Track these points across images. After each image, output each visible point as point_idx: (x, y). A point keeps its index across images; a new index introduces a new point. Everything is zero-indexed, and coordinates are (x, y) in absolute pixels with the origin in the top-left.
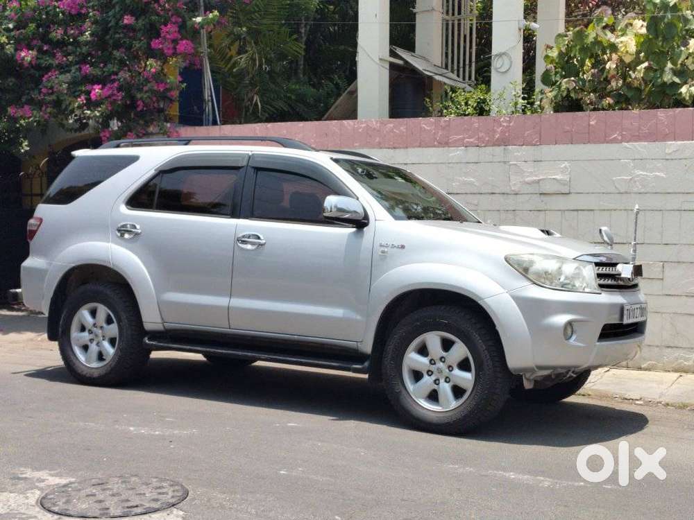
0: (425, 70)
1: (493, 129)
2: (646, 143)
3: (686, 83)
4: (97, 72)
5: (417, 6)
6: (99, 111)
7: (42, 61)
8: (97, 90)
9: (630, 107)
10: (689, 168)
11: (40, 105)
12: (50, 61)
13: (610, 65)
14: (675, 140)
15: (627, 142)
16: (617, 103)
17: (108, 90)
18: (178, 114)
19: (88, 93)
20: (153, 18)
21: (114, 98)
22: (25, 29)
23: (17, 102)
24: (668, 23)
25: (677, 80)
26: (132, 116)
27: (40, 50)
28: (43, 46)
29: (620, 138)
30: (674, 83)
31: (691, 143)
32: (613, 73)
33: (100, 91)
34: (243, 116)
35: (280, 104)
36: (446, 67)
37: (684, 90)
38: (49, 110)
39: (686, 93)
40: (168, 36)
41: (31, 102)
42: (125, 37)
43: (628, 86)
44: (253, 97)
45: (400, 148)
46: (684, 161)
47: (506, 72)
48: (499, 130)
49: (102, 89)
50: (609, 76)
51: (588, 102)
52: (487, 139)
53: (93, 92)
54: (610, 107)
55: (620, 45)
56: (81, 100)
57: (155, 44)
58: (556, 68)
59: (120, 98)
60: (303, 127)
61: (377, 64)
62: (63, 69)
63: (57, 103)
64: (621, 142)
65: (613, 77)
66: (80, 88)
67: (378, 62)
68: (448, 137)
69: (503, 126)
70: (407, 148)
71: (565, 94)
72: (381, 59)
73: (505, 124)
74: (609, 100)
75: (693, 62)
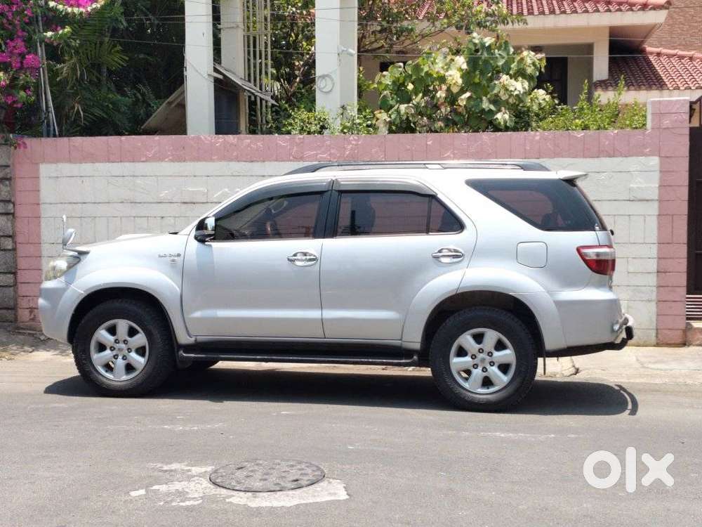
1: (344, 147)
3: (501, 110)
5: (222, 22)
13: (441, 94)
14: (496, 158)
15: (459, 159)
16: (447, 126)
24: (485, 60)
25: (492, 107)
29: (452, 155)
30: (490, 111)
32: (442, 100)
37: (499, 116)
39: (501, 119)
43: (454, 111)
44: (74, 106)
45: (258, 161)
47: (328, 92)
48: (349, 147)
50: (439, 103)
51: (423, 124)
52: (338, 155)
54: (441, 130)
55: (449, 78)
57: (3, 57)
58: (391, 93)
61: (207, 79)
64: (454, 159)
65: (442, 104)
67: (207, 77)
68: (302, 153)
69: (353, 144)
70: (264, 161)
71: (404, 118)
73: (353, 142)
74: (440, 124)
75: (505, 94)
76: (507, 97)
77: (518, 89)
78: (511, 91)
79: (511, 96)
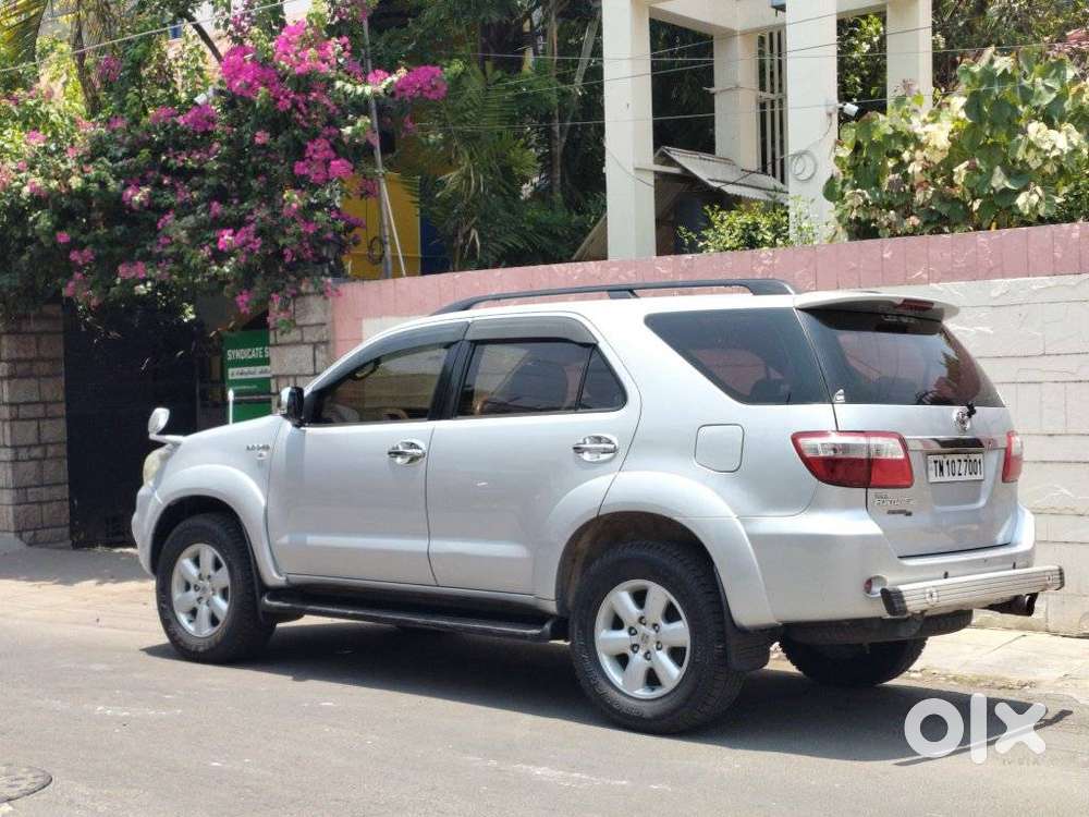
0: (712, 180)
2: (963, 283)
3: (1026, 188)
4: (231, 211)
5: (716, 82)
6: (229, 267)
7: (161, 200)
8: (226, 237)
9: (946, 229)
10: (1025, 318)
11: (157, 260)
12: (172, 199)
13: (914, 168)
14: (1003, 277)
15: (937, 282)
16: (926, 224)
17: (242, 236)
18: (419, 255)
19: (216, 241)
20: (296, 132)
21: (251, 246)
22: (135, 157)
23: (129, 258)
24: (996, 100)
25: (1010, 185)
26: (281, 270)
27: (159, 185)
28: (162, 180)
29: (925, 276)
30: (1006, 191)
31: (1025, 282)
32: (919, 178)
33: (230, 238)
34: (458, 258)
35: (512, 240)
36: (764, 171)
37: (1021, 200)
38: (168, 267)
39: (1025, 204)
40: (316, 156)
41: (147, 257)
42: (265, 160)
44: (469, 232)
46: (1018, 309)
47: (810, 178)
48: (760, 270)
49: (234, 234)
50: (914, 184)
51: (886, 223)
53: (221, 240)
54: (915, 232)
55: (926, 138)
56: (205, 252)
57: (300, 168)
58: (844, 174)
59: (258, 246)
60: (501, 276)
62: (187, 208)
63: (178, 258)
64: (928, 282)
65: (920, 184)
66: (208, 235)
67: (631, 170)
69: (765, 265)
72: (637, 169)
74: (914, 220)
75: (1036, 158)
76: (1040, 162)
77: (1059, 145)
78: (1047, 151)
79: (1046, 160)
